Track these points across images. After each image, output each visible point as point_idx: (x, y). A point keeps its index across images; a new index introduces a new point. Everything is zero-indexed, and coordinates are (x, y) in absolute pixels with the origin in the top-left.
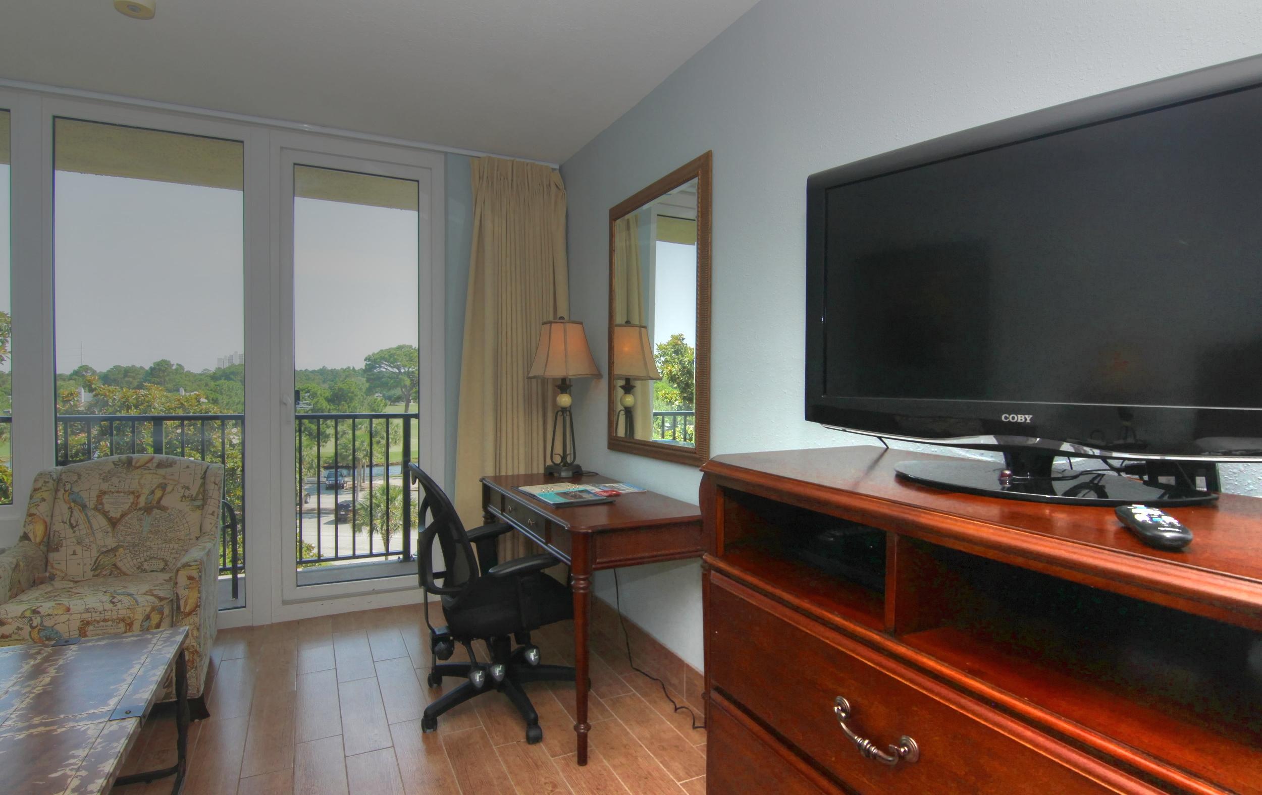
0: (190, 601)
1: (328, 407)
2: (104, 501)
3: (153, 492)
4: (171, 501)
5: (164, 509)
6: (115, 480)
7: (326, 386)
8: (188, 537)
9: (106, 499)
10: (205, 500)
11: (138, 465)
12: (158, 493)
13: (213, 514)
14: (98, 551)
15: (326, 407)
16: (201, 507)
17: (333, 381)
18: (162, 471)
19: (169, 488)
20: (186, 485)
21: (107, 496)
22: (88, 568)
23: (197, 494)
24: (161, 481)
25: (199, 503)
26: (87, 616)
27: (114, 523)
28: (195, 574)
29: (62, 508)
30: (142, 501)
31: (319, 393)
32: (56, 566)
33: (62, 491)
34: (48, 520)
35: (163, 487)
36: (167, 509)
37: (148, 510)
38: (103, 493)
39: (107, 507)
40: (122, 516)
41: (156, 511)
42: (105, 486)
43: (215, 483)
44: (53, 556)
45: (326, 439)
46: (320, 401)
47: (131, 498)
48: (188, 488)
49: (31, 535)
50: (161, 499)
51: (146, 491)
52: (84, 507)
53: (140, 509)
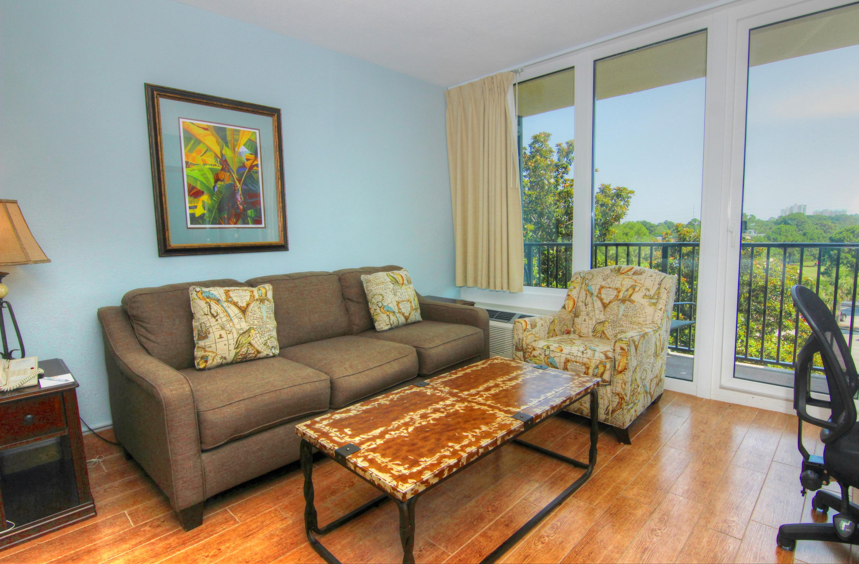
0: (621, 364)
2: (602, 292)
3: (627, 290)
4: (637, 297)
5: (632, 302)
6: (609, 280)
8: (645, 323)
9: (603, 291)
10: (659, 298)
11: (623, 272)
12: (630, 291)
13: (660, 310)
14: (596, 321)
16: (655, 304)
18: (635, 277)
19: (637, 289)
20: (648, 288)
21: (603, 290)
22: (590, 330)
23: (654, 295)
24: (633, 283)
25: (654, 301)
26: (569, 357)
27: (605, 306)
28: (625, 346)
29: (583, 293)
30: (621, 296)
32: (577, 325)
33: (584, 284)
34: (576, 299)
35: (633, 287)
36: (634, 302)
37: (623, 301)
38: (602, 287)
39: (603, 296)
40: (610, 302)
41: (627, 302)
42: (603, 284)
43: (665, 288)
44: (576, 320)
47: (615, 293)
48: (649, 290)
49: (566, 307)
50: (631, 295)
51: (624, 289)
52: (592, 294)
53: (619, 300)
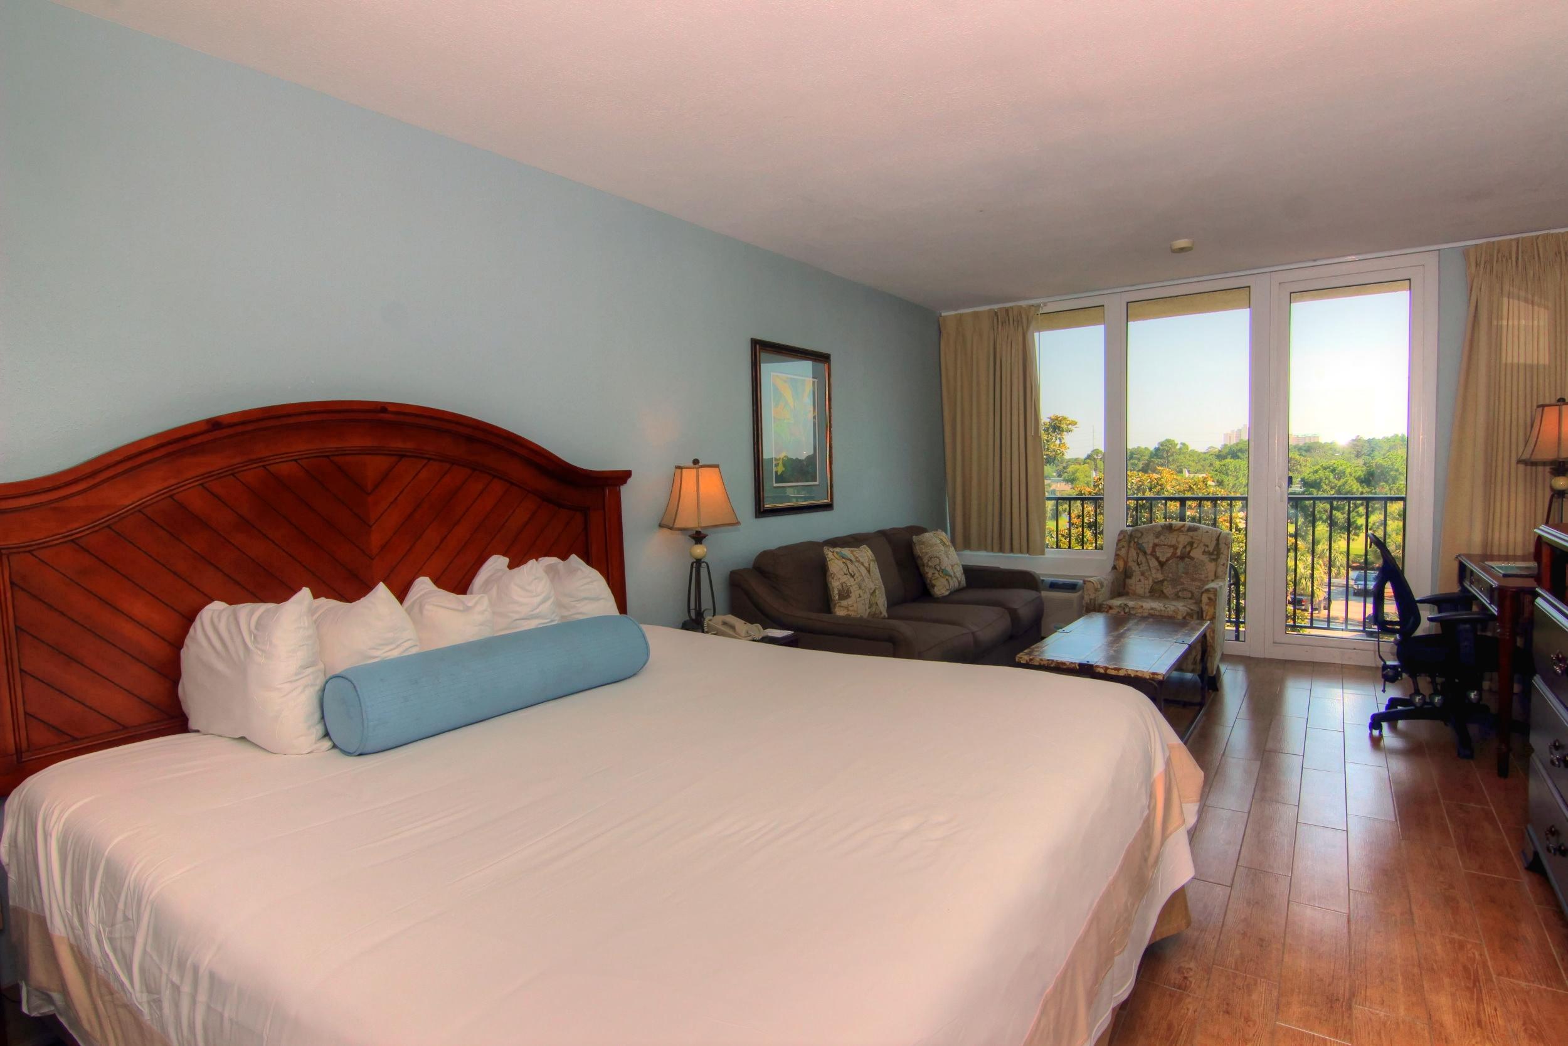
0: (1209, 613)
1: (1360, 490)
2: (1157, 550)
3: (1185, 547)
4: (1196, 553)
5: (1192, 559)
6: (1162, 537)
7: (1361, 461)
8: (1206, 579)
9: (1157, 549)
10: (1218, 555)
11: (1176, 528)
12: (1188, 549)
13: (1223, 565)
14: (1153, 580)
15: (1357, 489)
16: (1216, 560)
17: (1369, 455)
18: (1191, 534)
19: (1195, 545)
20: (1206, 544)
21: (1158, 547)
22: (1147, 591)
23: (1213, 552)
24: (1190, 540)
25: (1214, 557)
27: (1162, 564)
28: (1212, 596)
29: (1133, 552)
30: (1179, 552)
31: (1348, 471)
32: (1130, 587)
33: (1133, 542)
34: (1126, 559)
35: (1191, 544)
36: (1194, 559)
37: (1182, 558)
38: (1155, 545)
39: (1158, 554)
40: (1167, 561)
41: (1187, 559)
42: (1157, 541)
43: (1225, 544)
44: (1129, 581)
45: (1358, 531)
46: (1349, 482)
47: (1171, 550)
48: (1207, 546)
49: (1117, 567)
50: (1189, 552)
51: (1181, 546)
52: (1145, 553)
53: (1178, 557)
